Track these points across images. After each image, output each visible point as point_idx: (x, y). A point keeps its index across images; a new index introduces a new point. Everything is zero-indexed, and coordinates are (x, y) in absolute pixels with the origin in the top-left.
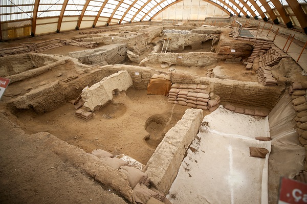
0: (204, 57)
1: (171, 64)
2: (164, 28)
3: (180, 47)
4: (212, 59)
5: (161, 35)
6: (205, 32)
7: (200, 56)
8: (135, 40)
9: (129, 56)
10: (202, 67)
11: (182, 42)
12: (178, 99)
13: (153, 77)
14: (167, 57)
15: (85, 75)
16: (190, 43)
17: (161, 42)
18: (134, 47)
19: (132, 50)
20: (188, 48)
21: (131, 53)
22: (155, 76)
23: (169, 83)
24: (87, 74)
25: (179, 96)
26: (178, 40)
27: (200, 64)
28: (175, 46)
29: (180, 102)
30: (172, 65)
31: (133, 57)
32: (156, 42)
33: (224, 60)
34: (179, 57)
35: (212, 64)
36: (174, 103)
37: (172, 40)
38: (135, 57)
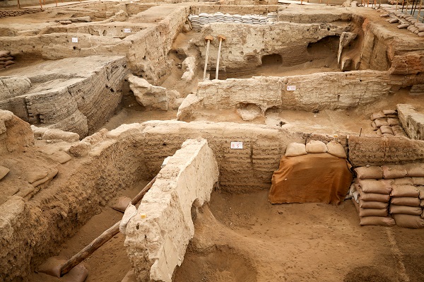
0: (355, 85)
1: (265, 107)
2: (191, 10)
3: (251, 58)
4: (376, 87)
5: (187, 27)
6: (313, 19)
7: (345, 82)
8: (144, 45)
9: (136, 92)
10: (350, 109)
11: (254, 45)
12: (393, 210)
13: (290, 152)
14: (254, 88)
15: (78, 164)
16: (278, 47)
17: (195, 46)
18: (145, 65)
19: (139, 73)
20: (272, 60)
21: (143, 82)
22: (296, 147)
23: (341, 165)
24: (84, 161)
25: (394, 201)
26: (244, 42)
27: (345, 101)
28: (236, 56)
29: (402, 219)
30: (268, 110)
31: (149, 94)
32: (185, 48)
33: (407, 88)
34: (290, 88)
35: (377, 100)
36: (385, 225)
37: (229, 41)
38: (154, 94)
